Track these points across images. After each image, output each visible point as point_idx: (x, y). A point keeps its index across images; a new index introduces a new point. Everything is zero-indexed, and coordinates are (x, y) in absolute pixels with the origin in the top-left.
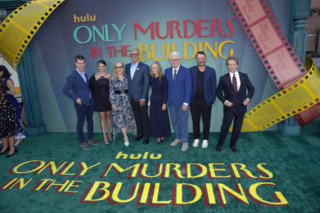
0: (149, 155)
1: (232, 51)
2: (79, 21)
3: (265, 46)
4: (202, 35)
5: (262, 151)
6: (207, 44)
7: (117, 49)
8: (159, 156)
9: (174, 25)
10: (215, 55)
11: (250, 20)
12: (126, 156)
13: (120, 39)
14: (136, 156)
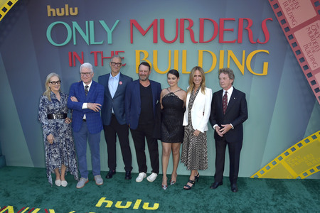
0: (142, 204)
1: (266, 64)
2: (54, 15)
3: (313, 59)
4: (225, 40)
5: (300, 206)
6: (231, 53)
7: (105, 56)
8: (156, 206)
9: (187, 25)
10: (242, 69)
11: (293, 21)
12: (110, 204)
13: (110, 41)
14: (124, 204)
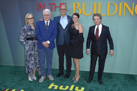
0: (74, 88)
6: (126, 4)
7: (56, 6)
8: (83, 89)
10: (132, 13)
12: (56, 87)
14: (64, 87)
